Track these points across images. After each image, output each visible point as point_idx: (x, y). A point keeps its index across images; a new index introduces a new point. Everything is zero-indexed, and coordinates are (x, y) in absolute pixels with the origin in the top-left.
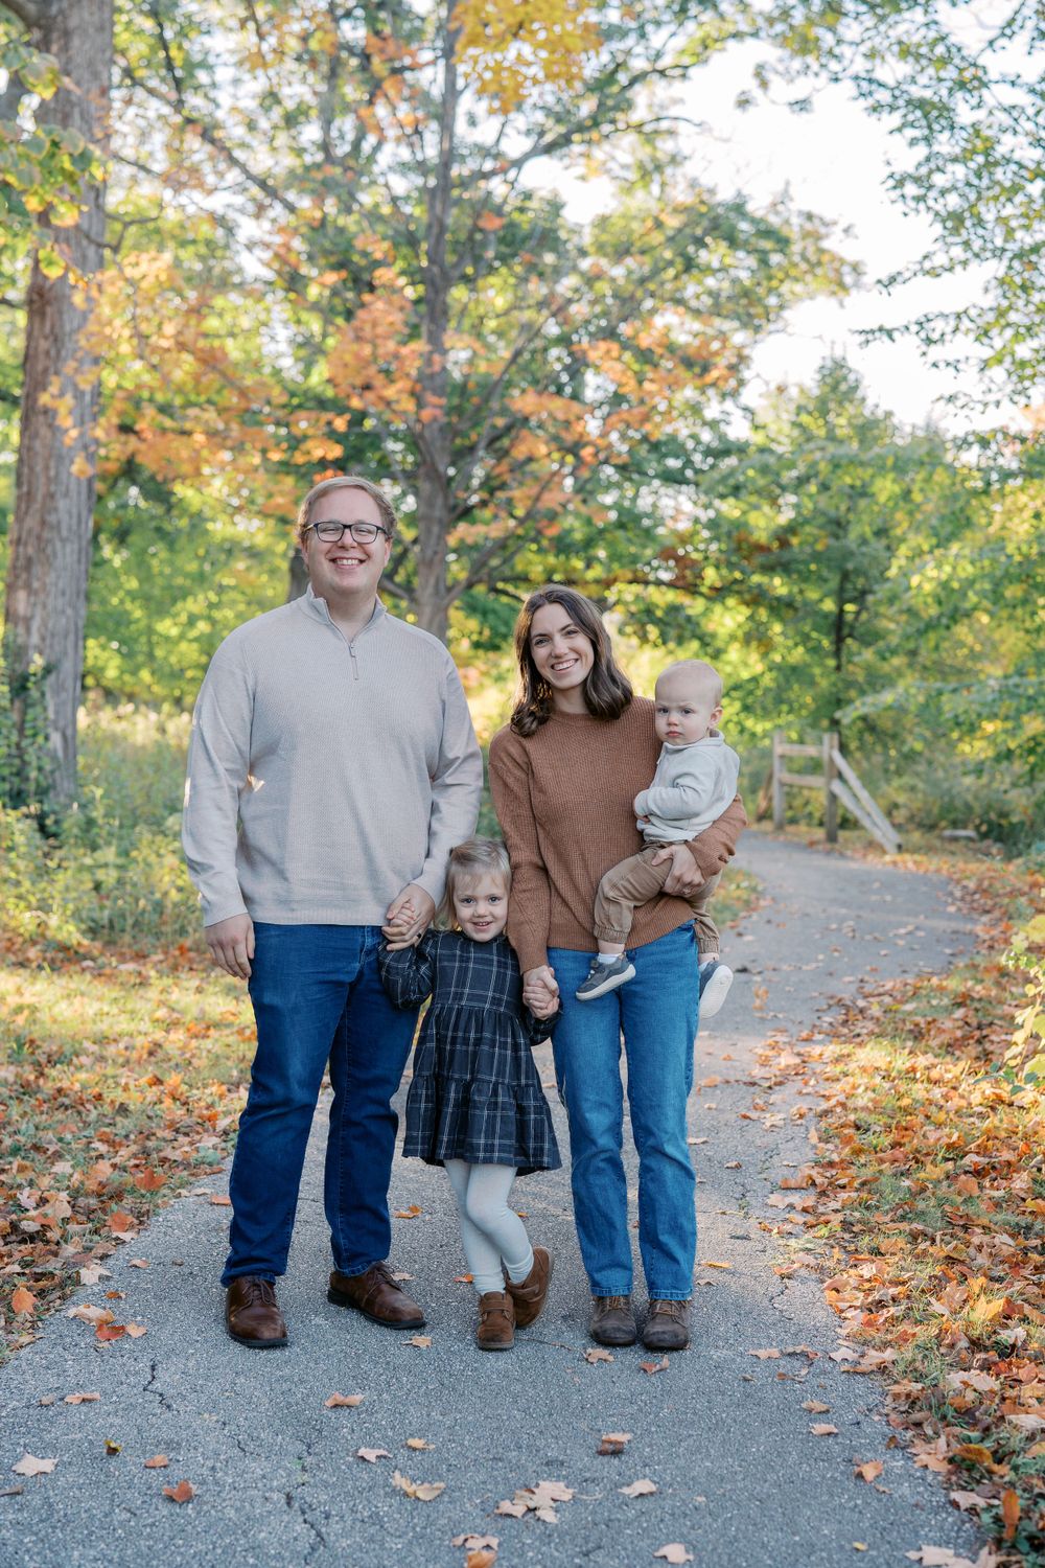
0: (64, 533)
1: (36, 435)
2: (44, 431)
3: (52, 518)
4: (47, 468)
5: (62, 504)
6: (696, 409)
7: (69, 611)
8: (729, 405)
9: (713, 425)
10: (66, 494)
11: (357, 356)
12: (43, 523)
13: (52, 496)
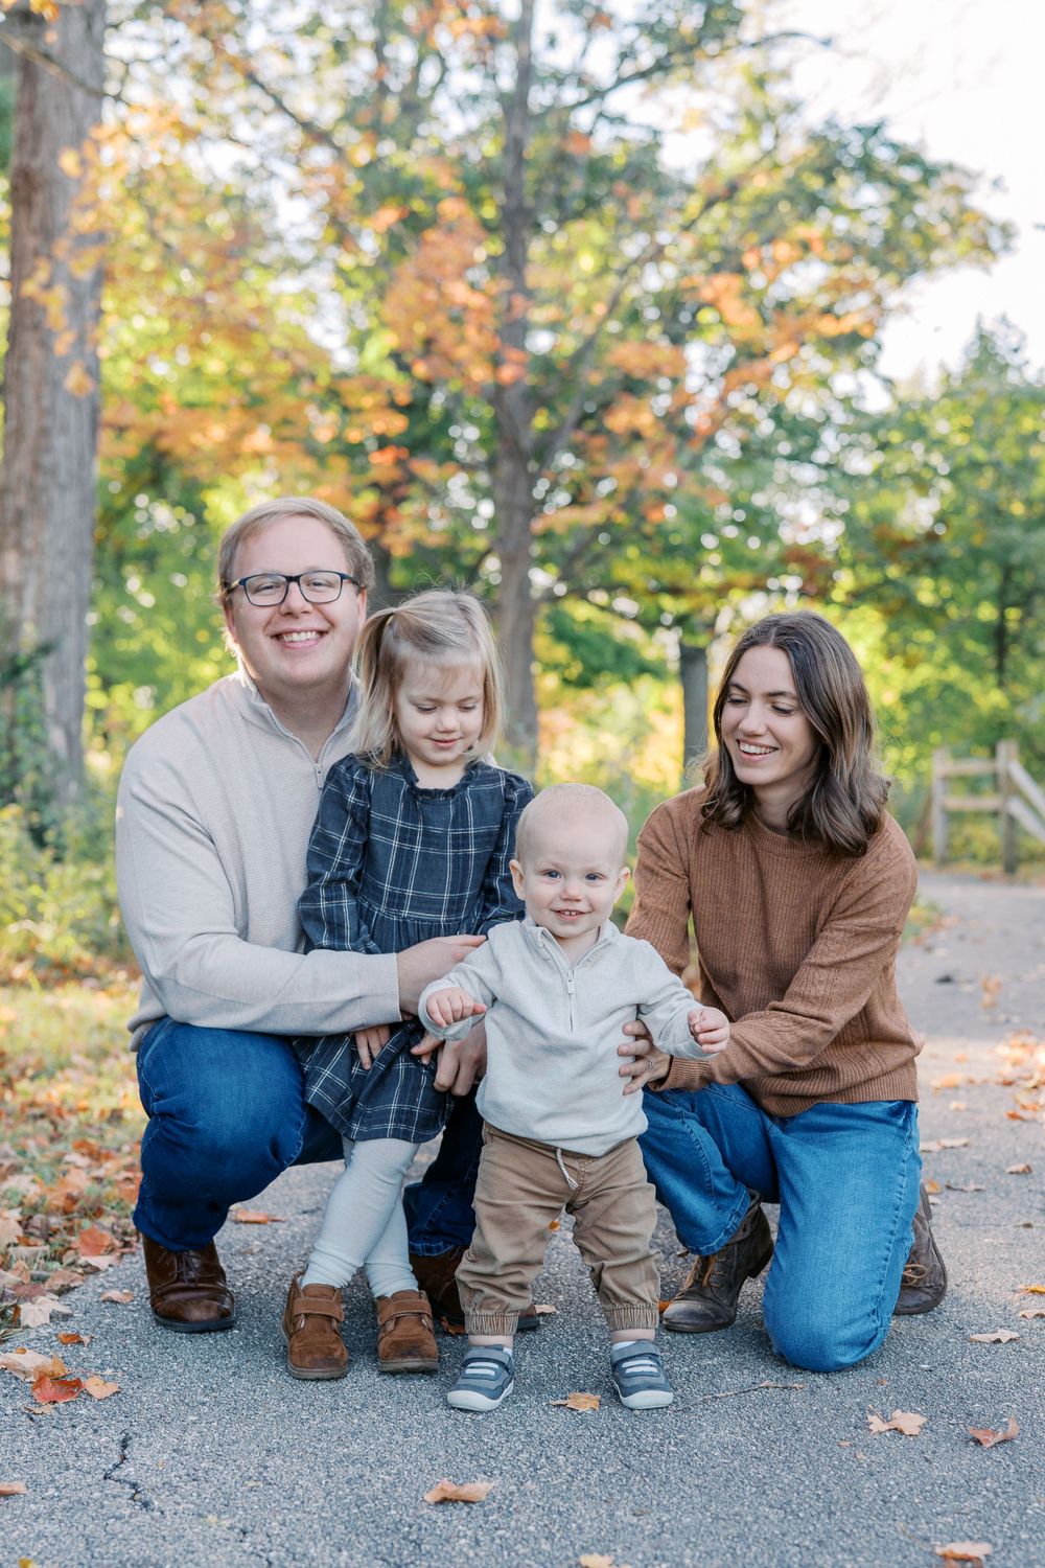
0: (63, 477)
1: (23, 357)
2: (35, 352)
3: (47, 460)
4: (38, 398)
5: (59, 442)
6: (824, 382)
7: (71, 577)
8: (865, 376)
9: (846, 401)
10: (64, 430)
11: (421, 299)
12: (36, 466)
13: (44, 432)
